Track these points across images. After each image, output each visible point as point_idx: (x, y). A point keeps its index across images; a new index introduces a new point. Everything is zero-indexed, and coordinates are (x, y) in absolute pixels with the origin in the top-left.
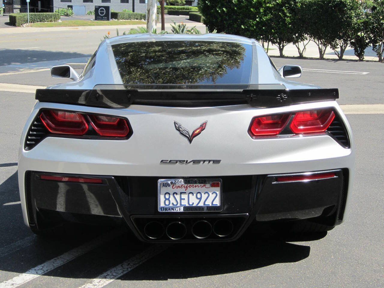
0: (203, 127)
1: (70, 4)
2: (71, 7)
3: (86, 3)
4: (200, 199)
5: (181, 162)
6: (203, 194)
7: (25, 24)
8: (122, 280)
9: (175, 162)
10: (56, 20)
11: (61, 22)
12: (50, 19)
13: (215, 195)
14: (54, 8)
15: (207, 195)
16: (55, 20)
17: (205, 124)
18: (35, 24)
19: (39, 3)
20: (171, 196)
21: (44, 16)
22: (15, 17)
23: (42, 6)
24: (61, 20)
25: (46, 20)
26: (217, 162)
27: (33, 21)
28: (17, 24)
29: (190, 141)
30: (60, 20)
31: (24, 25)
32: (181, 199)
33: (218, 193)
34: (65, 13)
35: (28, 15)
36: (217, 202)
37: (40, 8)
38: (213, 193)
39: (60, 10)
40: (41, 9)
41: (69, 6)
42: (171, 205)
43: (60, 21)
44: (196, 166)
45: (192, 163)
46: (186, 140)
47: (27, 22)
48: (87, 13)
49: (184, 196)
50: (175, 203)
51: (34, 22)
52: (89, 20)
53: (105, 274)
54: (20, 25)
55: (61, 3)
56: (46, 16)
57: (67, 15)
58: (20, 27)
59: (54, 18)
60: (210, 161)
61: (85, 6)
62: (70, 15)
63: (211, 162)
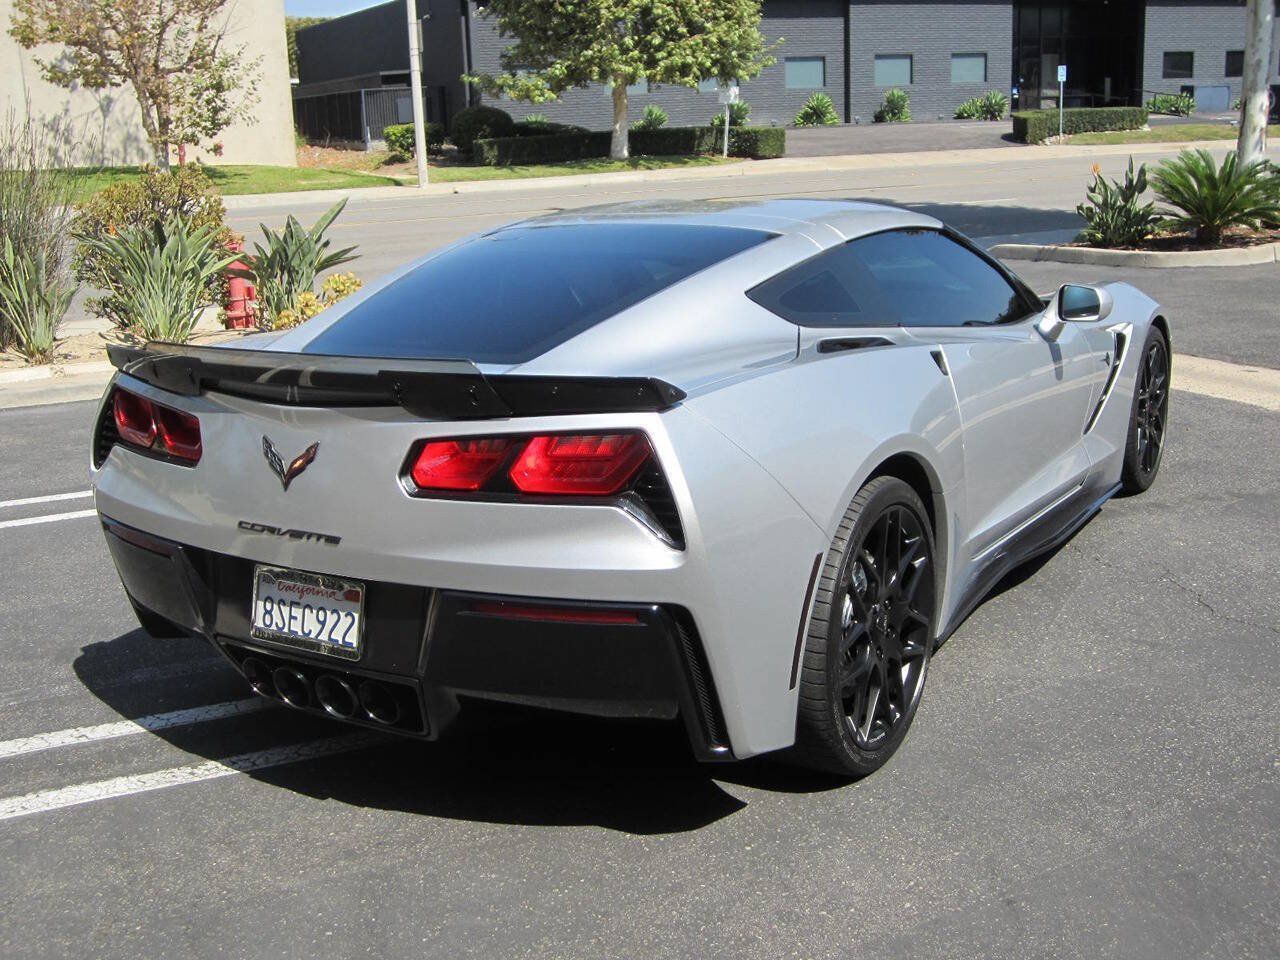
0: (309, 457)
1: (1187, 82)
2: (1190, 90)
3: (1233, 79)
4: (323, 623)
5: (272, 530)
6: (328, 613)
7: (1053, 139)
8: (252, 777)
9: (259, 528)
10: (1135, 126)
11: (1149, 130)
12: (1119, 125)
13: (349, 619)
14: (1144, 94)
15: (335, 616)
16: (1132, 126)
17: (315, 447)
18: (1078, 136)
19: (1108, 81)
20: (275, 606)
21: (1105, 115)
22: (1025, 121)
23: (1115, 90)
24: (1150, 126)
25: (1108, 126)
26: (333, 540)
27: (1072, 129)
28: (1029, 138)
29: (286, 485)
30: (1146, 125)
31: (1047, 140)
32: (292, 617)
33: (356, 616)
34: (1172, 105)
35: (1059, 115)
36: (353, 638)
37: (1108, 96)
38: (346, 616)
39: (1159, 98)
40: (1111, 100)
41: (1184, 89)
42: (274, 627)
43: (1146, 128)
44: (296, 543)
45: (287, 536)
46: (278, 481)
47: (1054, 132)
48: (1232, 105)
49: (297, 612)
50: (281, 626)
51: (1076, 132)
52: (1227, 122)
53: (234, 759)
54: (1037, 140)
55: (1164, 80)
56: (1109, 116)
57: (1177, 112)
58: (1036, 144)
59: (1131, 121)
60: (319, 537)
61: (1229, 87)
62: (1183, 112)
63: (322, 540)
